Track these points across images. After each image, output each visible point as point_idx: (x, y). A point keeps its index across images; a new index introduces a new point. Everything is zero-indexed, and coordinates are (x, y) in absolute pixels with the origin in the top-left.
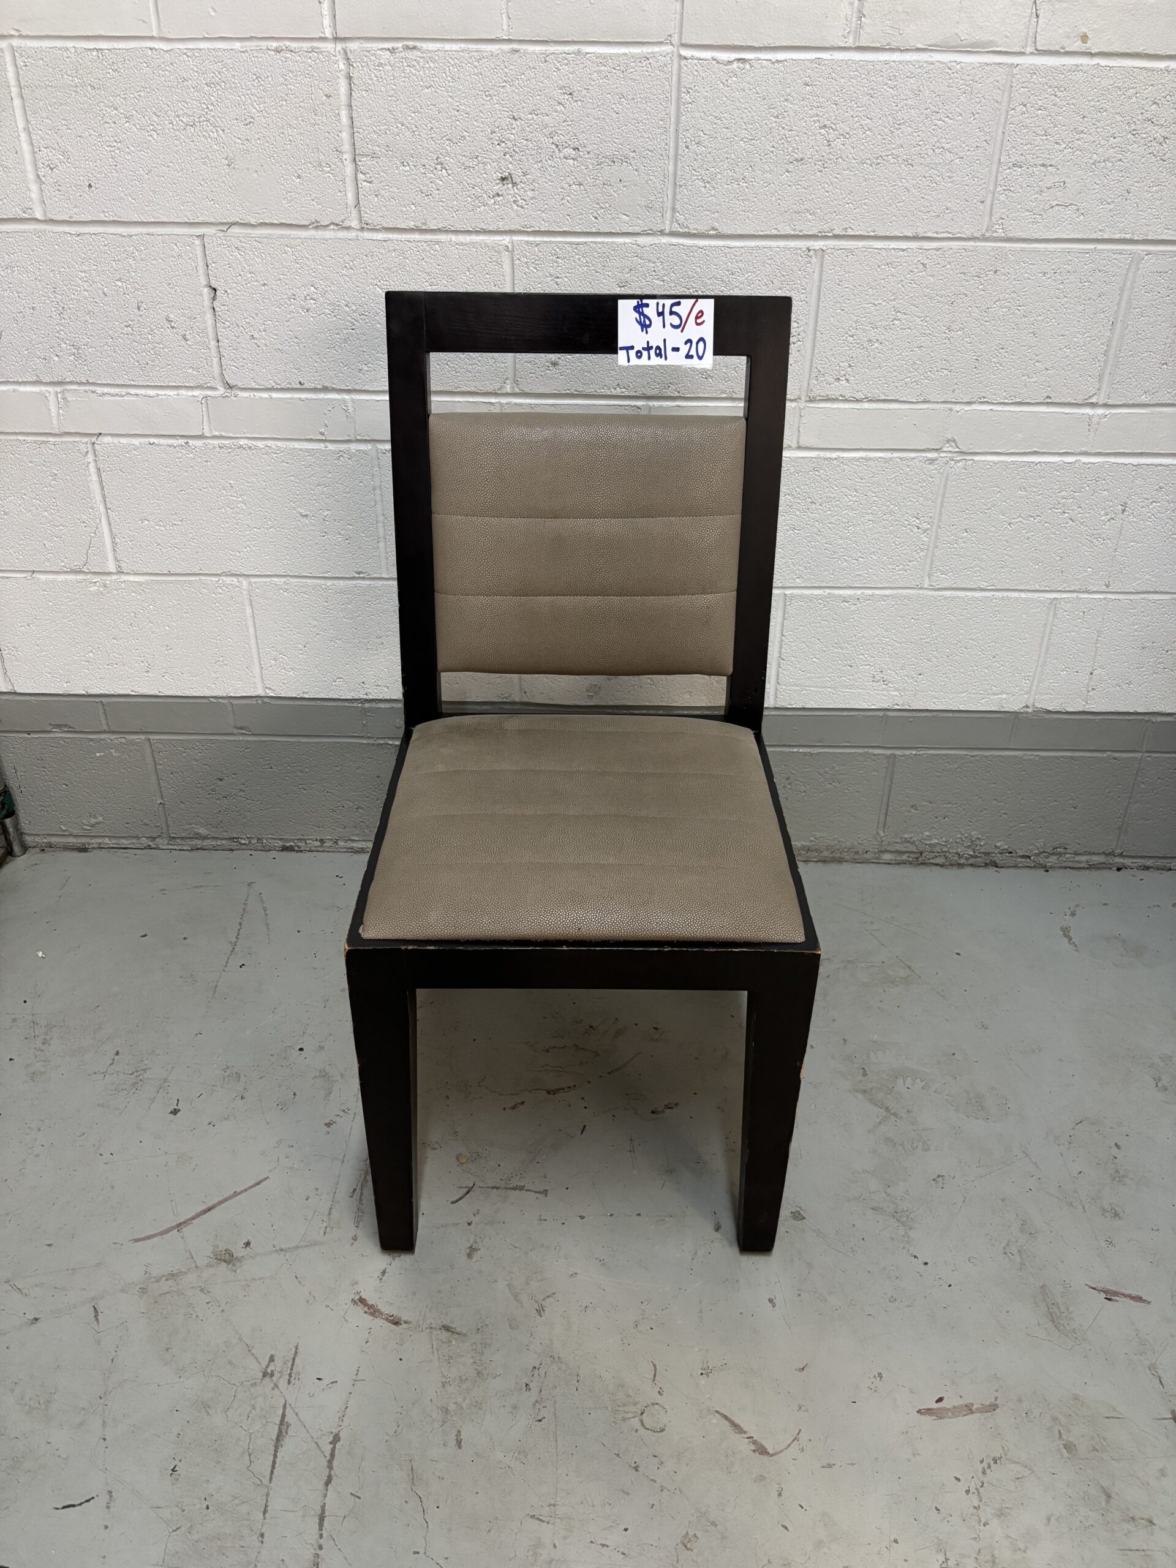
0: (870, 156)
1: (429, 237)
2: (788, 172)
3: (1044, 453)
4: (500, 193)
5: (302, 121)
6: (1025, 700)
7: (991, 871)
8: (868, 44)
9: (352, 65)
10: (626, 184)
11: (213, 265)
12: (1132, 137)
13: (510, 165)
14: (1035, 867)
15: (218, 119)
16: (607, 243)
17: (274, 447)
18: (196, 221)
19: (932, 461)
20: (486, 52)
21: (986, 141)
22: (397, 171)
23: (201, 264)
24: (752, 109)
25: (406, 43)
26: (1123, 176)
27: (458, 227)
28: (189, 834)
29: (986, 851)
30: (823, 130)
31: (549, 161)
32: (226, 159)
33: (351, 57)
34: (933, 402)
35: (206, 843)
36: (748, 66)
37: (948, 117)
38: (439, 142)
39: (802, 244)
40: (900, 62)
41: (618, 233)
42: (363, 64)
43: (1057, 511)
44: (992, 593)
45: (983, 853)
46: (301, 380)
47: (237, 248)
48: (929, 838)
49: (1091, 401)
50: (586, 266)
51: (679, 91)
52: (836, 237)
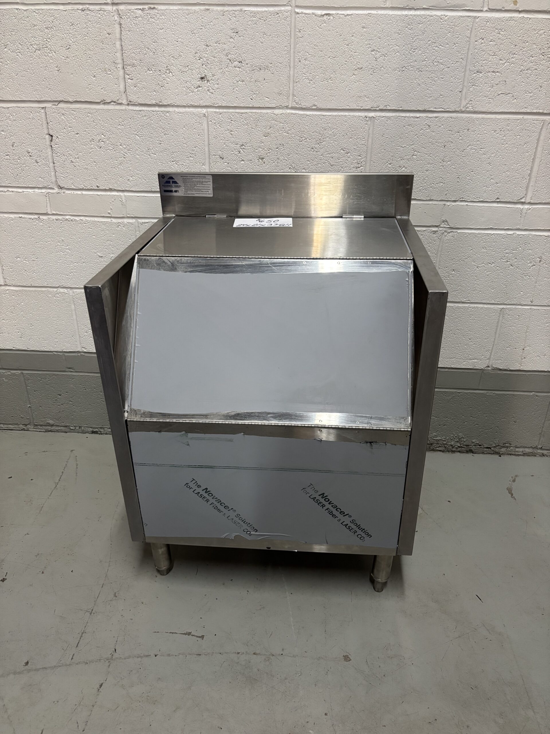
0: (398, 66)
1: (163, 109)
2: (355, 75)
3: (496, 229)
4: (200, 86)
5: (96, 47)
6: (487, 363)
7: (470, 455)
8: (396, 6)
9: (122, 18)
10: (267, 81)
11: (51, 123)
12: (543, 57)
13: (206, 71)
14: (493, 453)
15: (52, 46)
16: (258, 113)
17: (84, 220)
18: (41, 100)
19: (435, 232)
20: (192, 10)
21: (461, 58)
22: (146, 74)
23: (45, 122)
24: (334, 41)
25: (150, 6)
26: (537, 78)
27: (178, 103)
28: (44, 423)
29: (467, 444)
30: (373, 52)
31: (226, 69)
32: (57, 67)
33: (120, 13)
34: (435, 200)
35: (53, 428)
36: (332, 18)
37: (441, 45)
38: (168, 58)
39: (363, 114)
40: (415, 15)
41: (263, 108)
42: (127, 17)
43: (503, 260)
44: (469, 305)
45: (466, 445)
46: (97, 184)
47: (63, 114)
48: (436, 436)
49: (522, 201)
50: (247, 125)
51: (295, 30)
52: (381, 110)
